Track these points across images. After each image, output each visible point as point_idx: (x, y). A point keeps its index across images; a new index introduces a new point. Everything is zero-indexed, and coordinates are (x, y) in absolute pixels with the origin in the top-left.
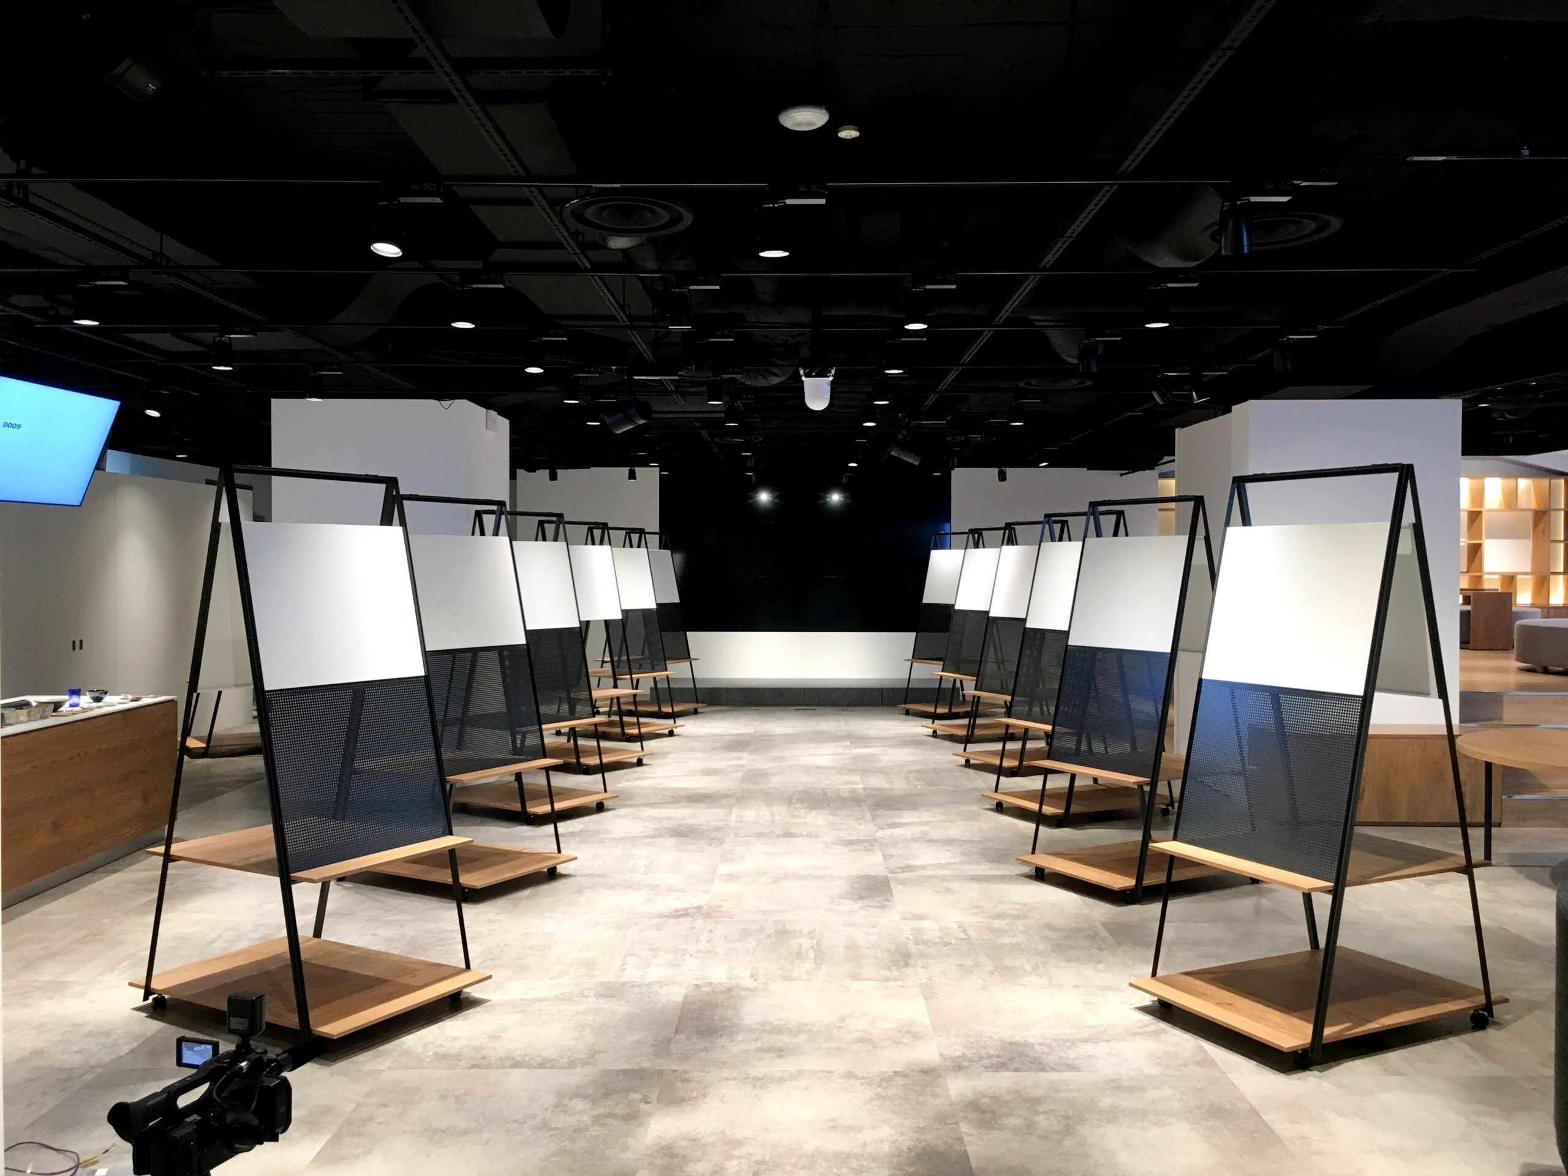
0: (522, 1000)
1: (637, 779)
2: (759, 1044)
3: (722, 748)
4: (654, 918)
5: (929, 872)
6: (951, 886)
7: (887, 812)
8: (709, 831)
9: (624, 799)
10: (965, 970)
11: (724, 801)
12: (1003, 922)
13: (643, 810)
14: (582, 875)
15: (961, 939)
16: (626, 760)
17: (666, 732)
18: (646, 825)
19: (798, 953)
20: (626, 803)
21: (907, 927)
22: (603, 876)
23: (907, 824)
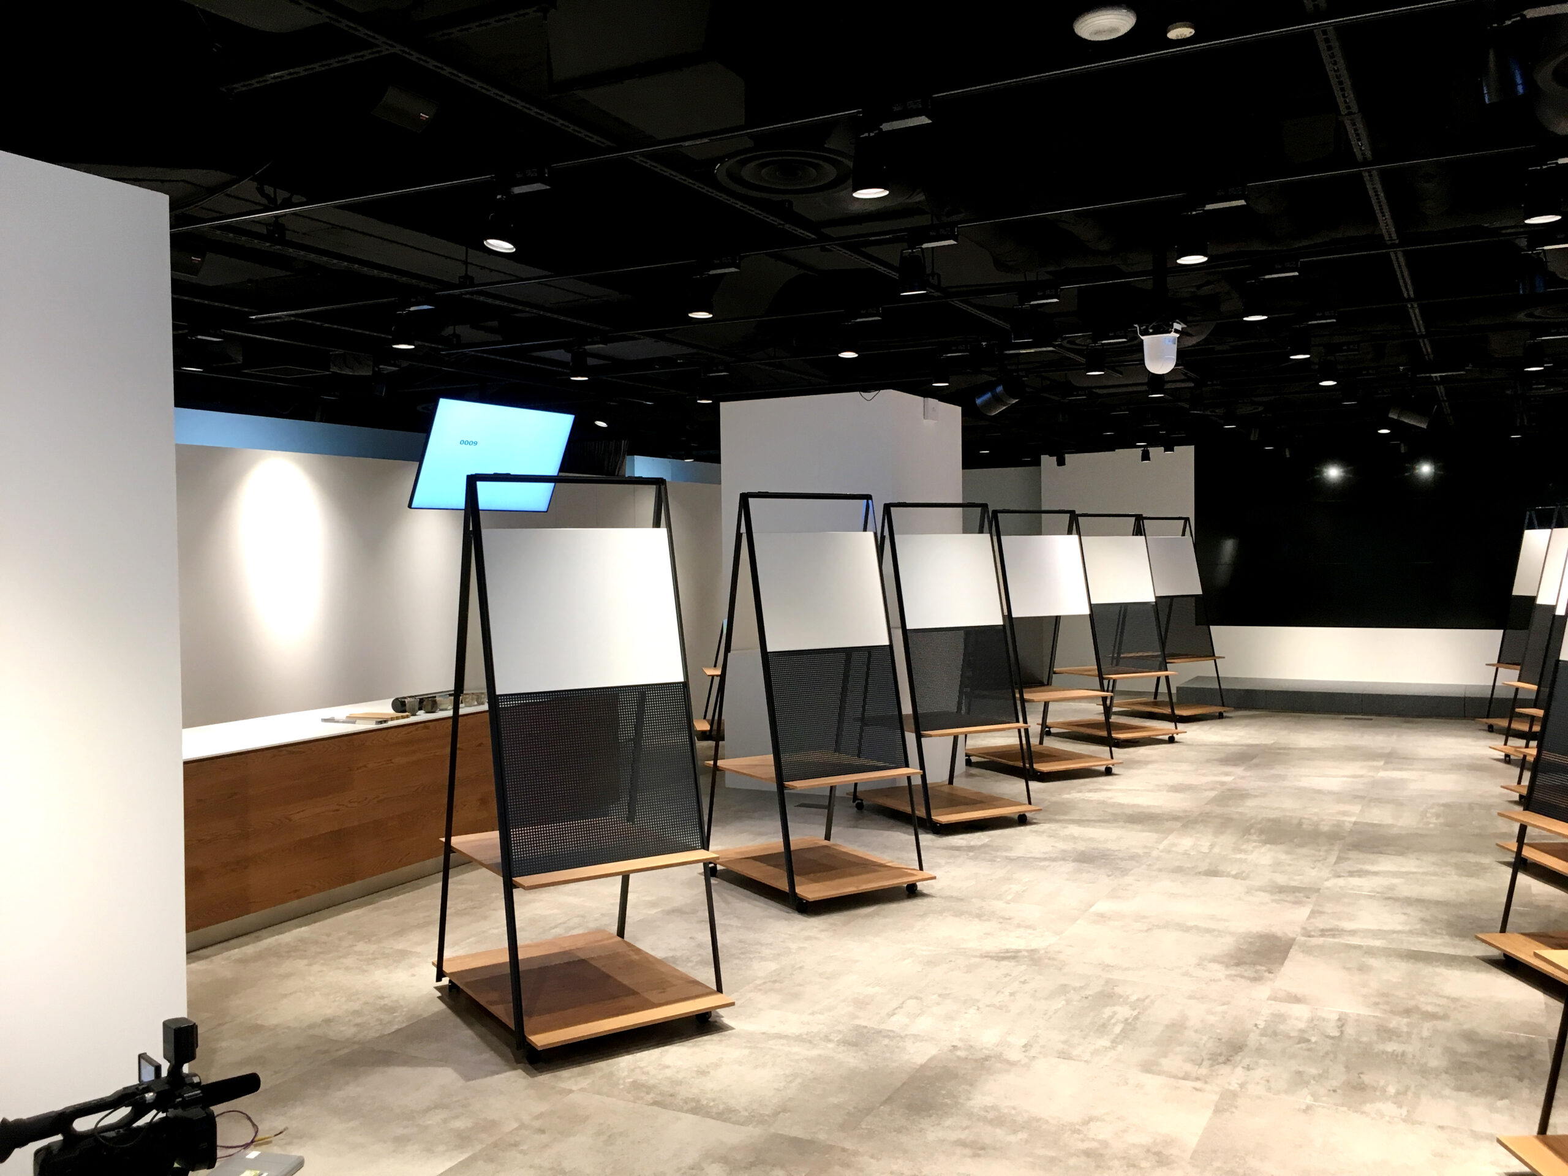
0: (764, 1033)
1: (1090, 791)
2: (963, 1135)
3: (1217, 760)
4: (975, 956)
5: (1355, 941)
6: (1372, 962)
7: (1361, 856)
8: (1122, 859)
9: (1058, 813)
10: (1300, 1080)
11: (1168, 824)
12: (1405, 1020)
13: (1067, 827)
14: (941, 897)
15: (1328, 1037)
16: (1093, 768)
17: (1166, 737)
18: (1056, 845)
19: (1104, 1025)
20: (1057, 817)
21: (1267, 1010)
22: (962, 900)
23: (1376, 873)
